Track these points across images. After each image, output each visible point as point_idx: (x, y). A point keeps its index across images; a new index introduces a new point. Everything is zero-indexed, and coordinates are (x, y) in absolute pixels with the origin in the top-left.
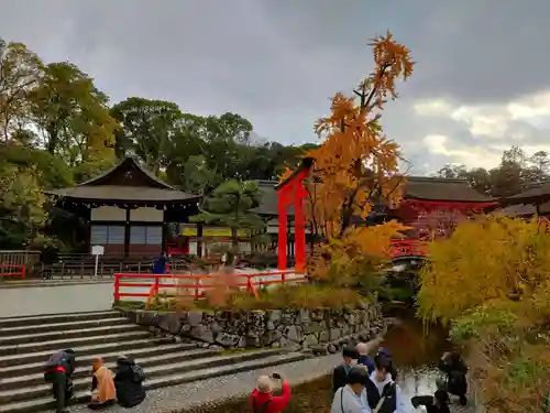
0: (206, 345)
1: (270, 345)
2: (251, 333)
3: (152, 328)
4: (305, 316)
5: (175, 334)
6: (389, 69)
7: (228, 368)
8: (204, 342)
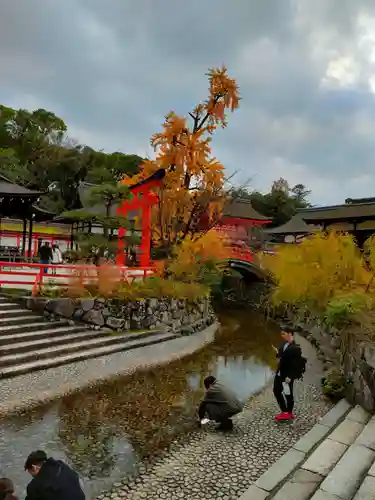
0: (97, 327)
1: (148, 328)
2: (135, 318)
3: (46, 313)
4: (174, 305)
5: (69, 318)
6: (221, 99)
7: (122, 346)
8: (96, 325)
